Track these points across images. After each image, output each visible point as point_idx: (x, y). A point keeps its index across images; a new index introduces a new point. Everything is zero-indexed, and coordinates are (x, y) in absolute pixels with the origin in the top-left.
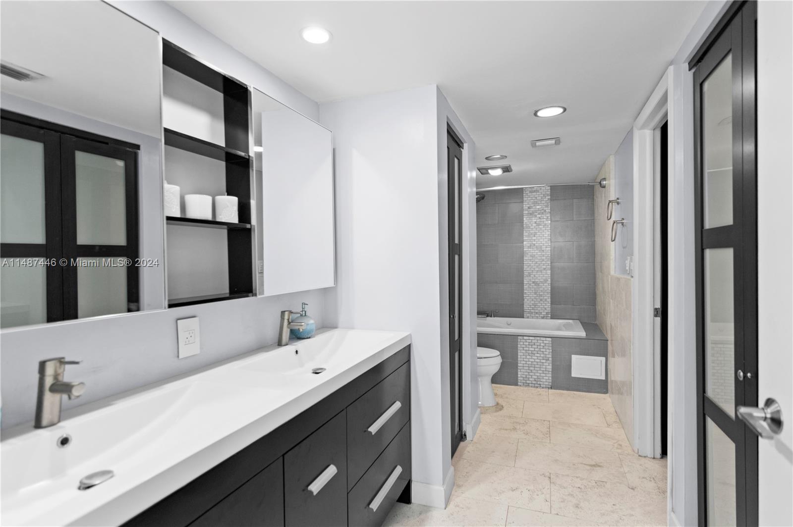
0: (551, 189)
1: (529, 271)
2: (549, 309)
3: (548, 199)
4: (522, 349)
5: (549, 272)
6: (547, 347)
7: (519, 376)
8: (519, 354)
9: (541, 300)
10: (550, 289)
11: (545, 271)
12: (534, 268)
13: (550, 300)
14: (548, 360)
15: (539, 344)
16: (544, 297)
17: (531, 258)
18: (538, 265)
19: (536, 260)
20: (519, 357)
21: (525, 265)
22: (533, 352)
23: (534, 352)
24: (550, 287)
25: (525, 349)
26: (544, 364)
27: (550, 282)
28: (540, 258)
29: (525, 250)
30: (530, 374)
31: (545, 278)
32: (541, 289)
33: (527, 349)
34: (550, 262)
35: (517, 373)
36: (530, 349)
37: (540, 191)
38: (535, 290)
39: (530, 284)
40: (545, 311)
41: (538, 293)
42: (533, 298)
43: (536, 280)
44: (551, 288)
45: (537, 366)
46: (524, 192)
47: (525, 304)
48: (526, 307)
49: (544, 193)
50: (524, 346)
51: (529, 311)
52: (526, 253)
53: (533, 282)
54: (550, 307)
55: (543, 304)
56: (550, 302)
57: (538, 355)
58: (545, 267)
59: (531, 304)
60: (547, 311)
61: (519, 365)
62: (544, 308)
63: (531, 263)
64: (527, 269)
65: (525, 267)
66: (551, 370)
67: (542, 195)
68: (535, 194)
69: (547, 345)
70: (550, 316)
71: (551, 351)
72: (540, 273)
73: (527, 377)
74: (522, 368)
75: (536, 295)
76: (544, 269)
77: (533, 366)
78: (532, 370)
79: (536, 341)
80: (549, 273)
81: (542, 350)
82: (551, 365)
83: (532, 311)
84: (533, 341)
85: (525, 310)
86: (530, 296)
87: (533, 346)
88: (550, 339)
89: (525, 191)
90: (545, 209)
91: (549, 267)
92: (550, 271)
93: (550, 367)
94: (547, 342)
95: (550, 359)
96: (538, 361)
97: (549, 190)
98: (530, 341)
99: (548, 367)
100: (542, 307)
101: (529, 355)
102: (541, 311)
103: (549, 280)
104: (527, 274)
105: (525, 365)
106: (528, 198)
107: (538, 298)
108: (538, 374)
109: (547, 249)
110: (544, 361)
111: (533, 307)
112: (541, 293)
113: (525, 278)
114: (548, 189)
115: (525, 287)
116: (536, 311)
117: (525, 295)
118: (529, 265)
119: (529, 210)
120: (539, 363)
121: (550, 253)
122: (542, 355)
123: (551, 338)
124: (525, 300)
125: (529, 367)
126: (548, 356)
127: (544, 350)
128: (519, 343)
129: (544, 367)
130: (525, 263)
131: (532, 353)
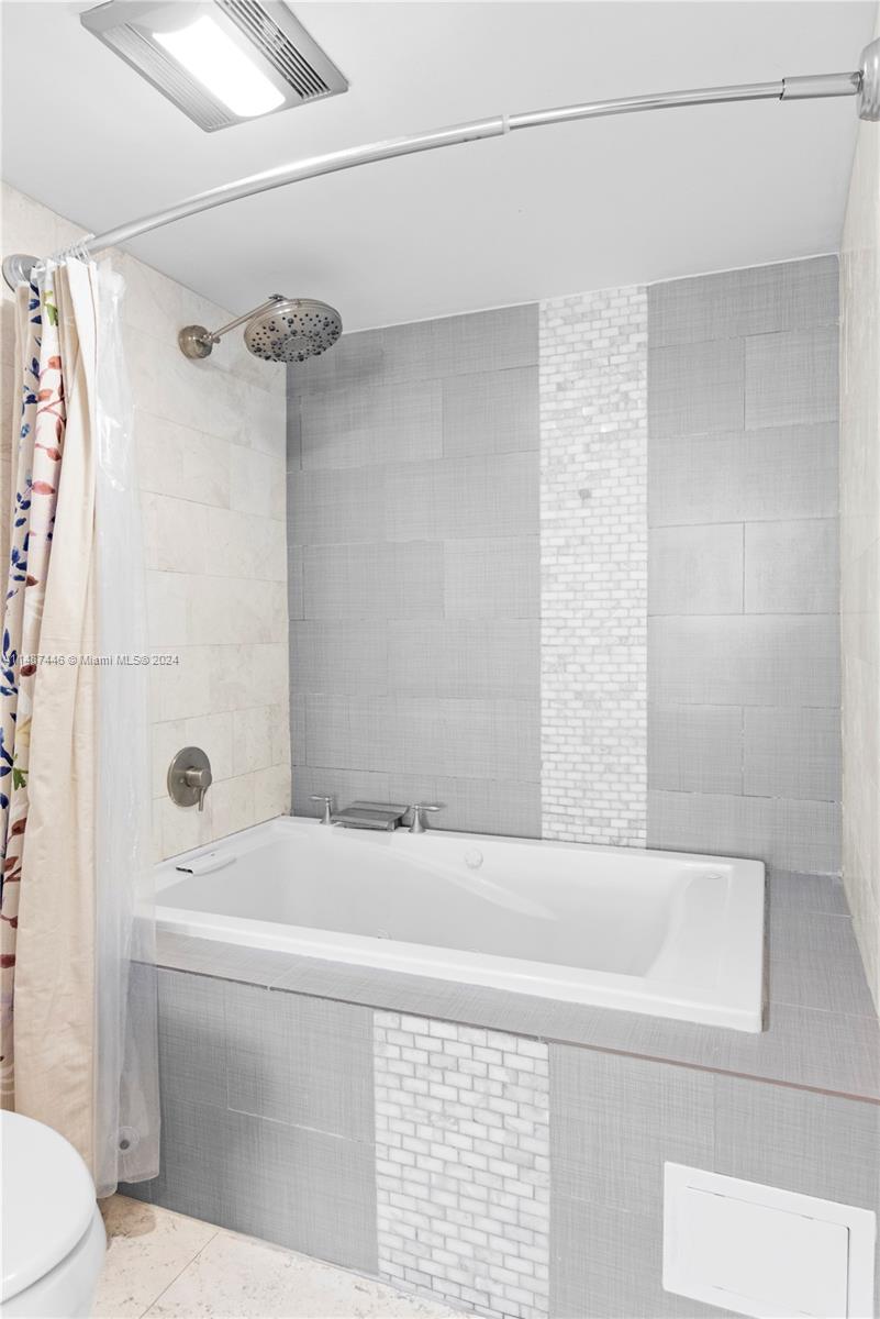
0: (651, 303)
1: (561, 650)
2: (643, 806)
3: (639, 344)
4: (393, 1082)
5: (641, 653)
6: (523, 1095)
7: (382, 1224)
8: (380, 1108)
9: (609, 768)
10: (644, 723)
11: (624, 650)
12: (582, 637)
13: (643, 769)
14: (532, 1168)
15: (480, 1069)
16: (619, 756)
17: (570, 596)
18: (597, 623)
19: (589, 604)
20: (380, 1123)
21: (544, 623)
22: (450, 1110)
23: (459, 1111)
24: (644, 714)
25: (409, 1083)
26: (510, 1186)
27: (644, 696)
28: (605, 595)
29: (544, 561)
30: (439, 1226)
31: (624, 678)
32: (607, 723)
33: (421, 1086)
34: (644, 612)
35: (374, 1208)
36: (437, 1090)
37: (605, 314)
38: (584, 726)
39: (565, 702)
40: (625, 814)
41: (596, 741)
42: (576, 758)
43: (590, 687)
44: (650, 718)
45: (470, 1189)
46: (542, 324)
47: (544, 782)
48: (548, 794)
49: (623, 321)
50: (406, 1069)
51: (561, 810)
52: (549, 575)
53: (578, 695)
54: (643, 797)
55: (616, 787)
56: (644, 778)
57: (479, 1131)
58: (623, 632)
59: (571, 784)
60: (631, 815)
61: (381, 1166)
62: (620, 800)
63: (569, 614)
64: (553, 641)
65: (544, 631)
66: (545, 1227)
67: (615, 331)
68: (583, 326)
69: (524, 1079)
70: (643, 834)
71: (546, 1117)
72: (606, 659)
73: (423, 1237)
74: (395, 1184)
75: (588, 749)
76: (623, 640)
77: (452, 1185)
78: (444, 1208)
79: (466, 1050)
80: (644, 659)
81: (496, 1104)
82: (545, 1196)
83: (571, 811)
84: (450, 1048)
85: (546, 808)
86: (565, 749)
87: (452, 1078)
88: (540, 1050)
89: (548, 320)
90: (624, 388)
91: (643, 631)
92: (644, 650)
93: (543, 1210)
94: (526, 1064)
95: (543, 1164)
96: (479, 1162)
97: (644, 308)
98: (435, 1045)
99: (527, 1206)
100: (614, 796)
101: (430, 1124)
102: (606, 814)
103: (643, 686)
104: (553, 660)
105: (410, 1174)
106: (556, 346)
107: (595, 759)
108: (481, 1239)
109: (634, 557)
110: (509, 1170)
111: (579, 794)
112: (607, 741)
113: (543, 677)
114: (638, 304)
115: (544, 712)
116: (590, 813)
117: (544, 748)
118: (561, 623)
119: (561, 395)
120: (481, 1177)
121: (644, 575)
122: (498, 1136)
123: (547, 1041)
124: (546, 766)
125: (430, 1187)
126: (528, 1144)
127: (509, 1108)
128: (376, 1050)
129: (510, 1201)
130: (544, 614)
131: (444, 1115)
